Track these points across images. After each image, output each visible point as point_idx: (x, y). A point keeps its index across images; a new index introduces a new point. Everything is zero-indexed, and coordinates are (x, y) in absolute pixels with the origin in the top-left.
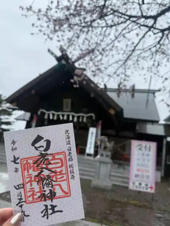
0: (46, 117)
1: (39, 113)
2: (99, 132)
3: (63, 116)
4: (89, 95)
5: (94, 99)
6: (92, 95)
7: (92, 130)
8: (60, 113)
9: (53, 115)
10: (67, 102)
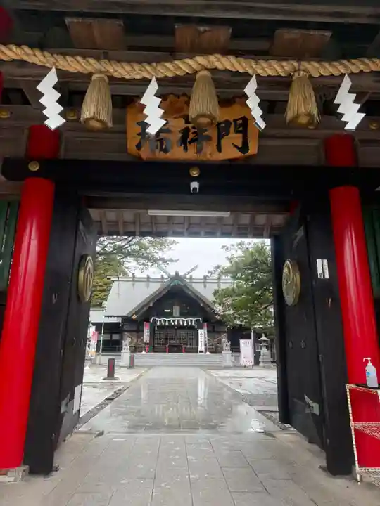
0: (158, 324)
1: (151, 321)
2: (206, 332)
3: (174, 321)
4: (199, 305)
5: (203, 308)
6: (202, 305)
7: (201, 331)
8: (171, 319)
9: (165, 321)
10: (177, 310)
